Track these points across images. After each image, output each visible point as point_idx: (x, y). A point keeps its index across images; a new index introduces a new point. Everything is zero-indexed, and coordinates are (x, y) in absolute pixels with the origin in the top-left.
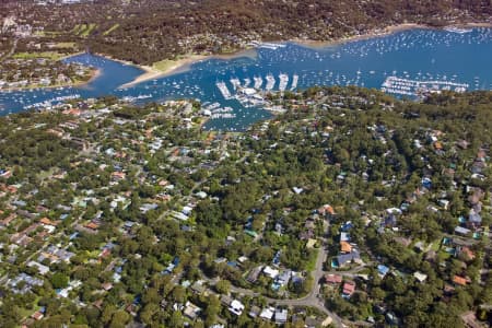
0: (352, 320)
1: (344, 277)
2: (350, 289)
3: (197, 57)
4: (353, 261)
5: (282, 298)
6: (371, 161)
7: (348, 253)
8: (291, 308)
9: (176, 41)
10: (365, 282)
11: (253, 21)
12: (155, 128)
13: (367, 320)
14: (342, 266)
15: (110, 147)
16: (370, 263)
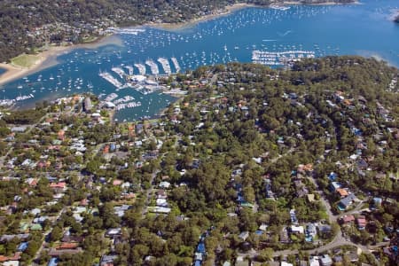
0: (374, 244)
1: (354, 215)
2: (362, 221)
3: (58, 49)
4: (353, 201)
5: (318, 246)
6: (298, 123)
7: (346, 196)
8: (330, 252)
9: (24, 33)
10: (370, 213)
11: (102, 8)
12: (66, 128)
13: (384, 241)
14: (347, 207)
15: (25, 157)
16: (366, 199)
